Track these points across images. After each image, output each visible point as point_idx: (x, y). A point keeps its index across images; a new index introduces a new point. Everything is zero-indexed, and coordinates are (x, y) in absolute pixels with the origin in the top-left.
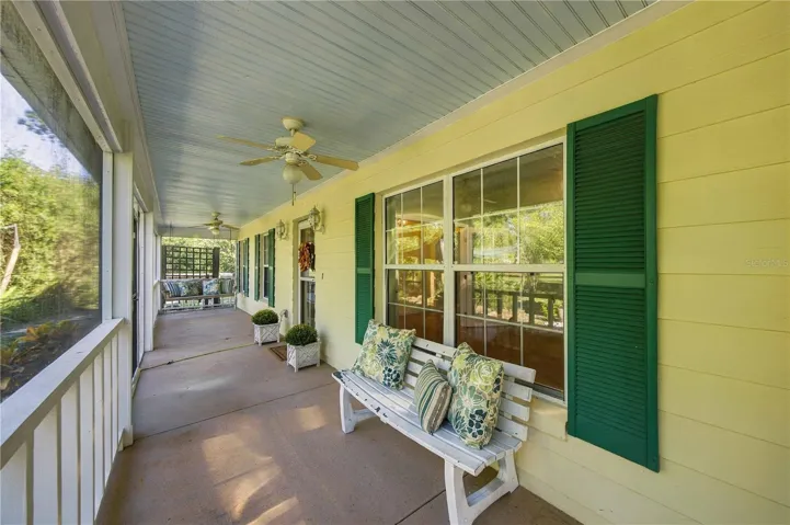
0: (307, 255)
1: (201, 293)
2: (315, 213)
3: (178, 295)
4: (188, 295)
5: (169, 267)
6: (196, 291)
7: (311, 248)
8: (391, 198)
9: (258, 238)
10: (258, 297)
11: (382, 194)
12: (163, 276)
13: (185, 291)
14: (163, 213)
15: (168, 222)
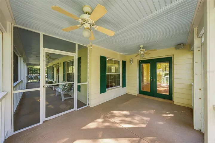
0: (58, 71)
1: (38, 78)
2: (58, 63)
3: (32, 79)
4: (34, 79)
5: (30, 73)
6: (36, 78)
7: (59, 69)
8: (68, 62)
9: (51, 66)
10: (51, 79)
11: (67, 62)
12: (28, 75)
13: (33, 78)
14: (28, 61)
15: (29, 63)
